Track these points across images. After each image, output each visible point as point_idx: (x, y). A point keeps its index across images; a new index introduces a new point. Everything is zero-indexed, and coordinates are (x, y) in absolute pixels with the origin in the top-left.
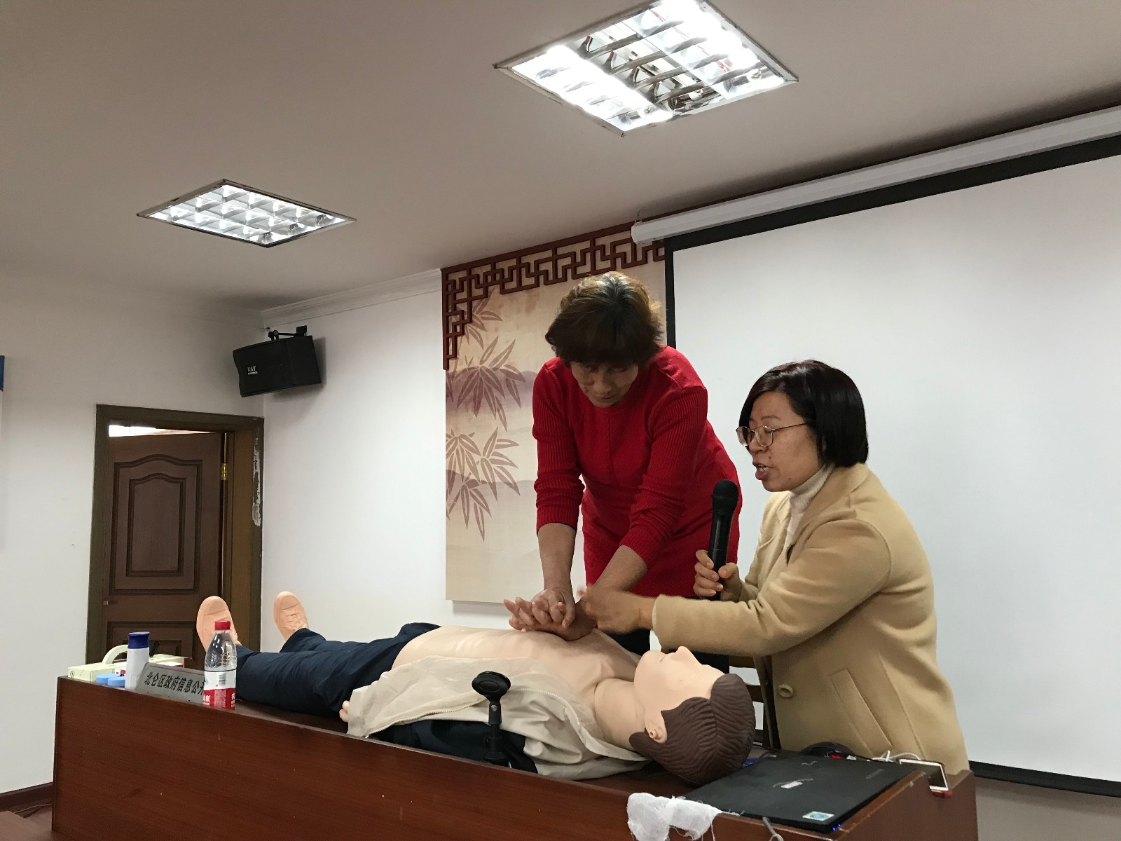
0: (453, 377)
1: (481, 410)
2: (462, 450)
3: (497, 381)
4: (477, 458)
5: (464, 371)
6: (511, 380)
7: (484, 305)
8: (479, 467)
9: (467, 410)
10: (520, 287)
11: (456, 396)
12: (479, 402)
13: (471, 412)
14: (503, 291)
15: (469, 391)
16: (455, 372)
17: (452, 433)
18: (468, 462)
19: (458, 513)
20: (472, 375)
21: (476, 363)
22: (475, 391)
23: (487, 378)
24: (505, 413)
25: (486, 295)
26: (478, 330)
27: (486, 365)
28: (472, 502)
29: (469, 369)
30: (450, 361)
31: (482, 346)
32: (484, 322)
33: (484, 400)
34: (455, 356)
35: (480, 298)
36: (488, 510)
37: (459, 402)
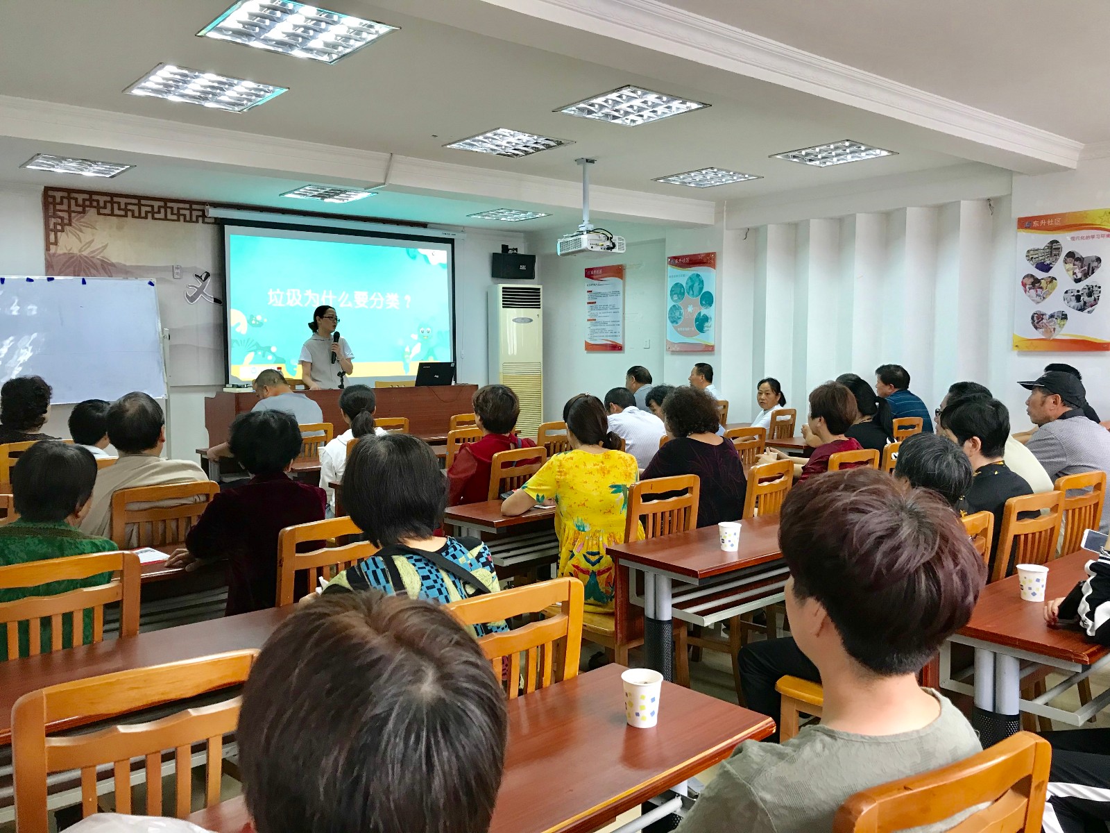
0: (53, 256)
5: (65, 254)
6: (105, 265)
7: (83, 217)
9: (66, 275)
10: (112, 214)
14: (99, 214)
16: (54, 254)
20: (73, 258)
21: (75, 251)
25: (84, 212)
26: (78, 232)
27: (85, 253)
29: (69, 254)
30: (51, 246)
31: (81, 242)
32: (82, 228)
34: (56, 243)
35: (80, 213)
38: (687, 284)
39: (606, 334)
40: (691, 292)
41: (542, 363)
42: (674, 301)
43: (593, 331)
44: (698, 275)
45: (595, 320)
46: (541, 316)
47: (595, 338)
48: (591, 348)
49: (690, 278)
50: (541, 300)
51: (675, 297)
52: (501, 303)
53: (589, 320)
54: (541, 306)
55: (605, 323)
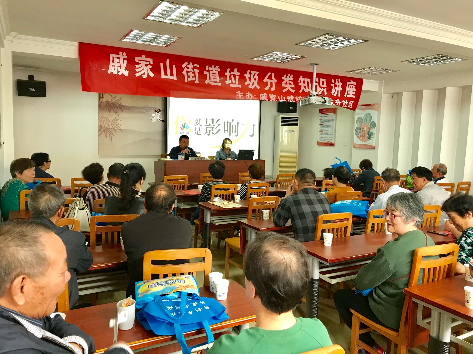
0: (102, 102)
1: (111, 112)
2: (105, 120)
3: (116, 106)
4: (109, 123)
5: (106, 102)
6: (120, 106)
8: (110, 125)
9: (106, 111)
11: (102, 107)
12: (110, 110)
13: (107, 112)
15: (107, 107)
17: (101, 116)
18: (107, 124)
19: (103, 135)
20: (108, 103)
21: (110, 100)
22: (109, 107)
23: (113, 105)
24: (119, 114)
28: (108, 133)
30: (101, 99)
31: (111, 96)
33: (112, 109)
34: (102, 97)
36: (113, 135)
37: (103, 109)
38: (364, 117)
39: (327, 138)
40: (366, 121)
41: (297, 150)
42: (358, 125)
43: (321, 137)
44: (369, 114)
45: (322, 132)
46: (298, 130)
47: (322, 140)
48: (320, 144)
49: (366, 115)
50: (299, 123)
51: (359, 124)
52: (281, 123)
53: (319, 132)
54: (299, 125)
55: (327, 133)
